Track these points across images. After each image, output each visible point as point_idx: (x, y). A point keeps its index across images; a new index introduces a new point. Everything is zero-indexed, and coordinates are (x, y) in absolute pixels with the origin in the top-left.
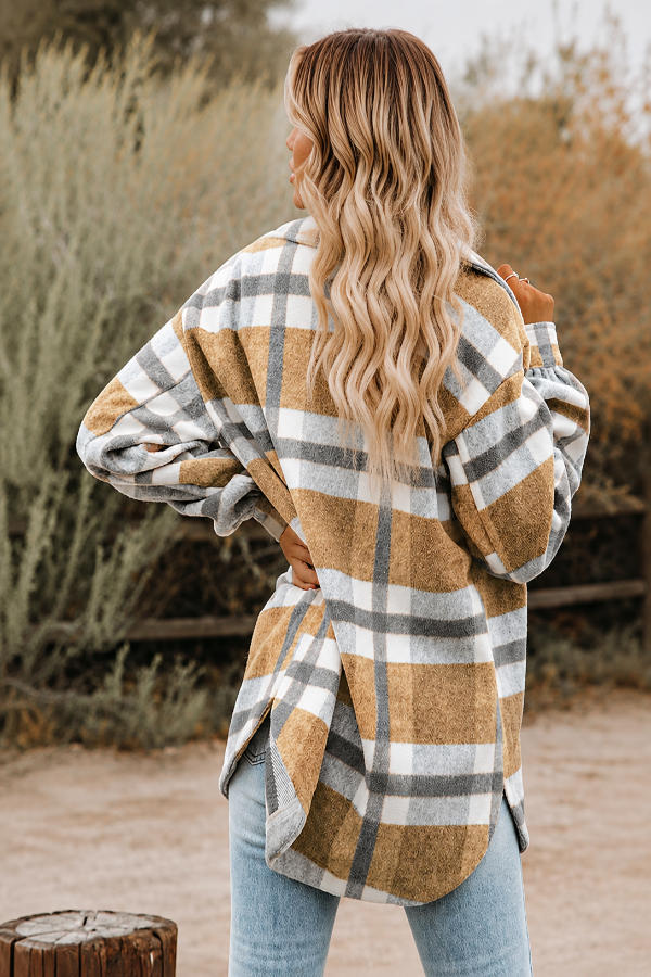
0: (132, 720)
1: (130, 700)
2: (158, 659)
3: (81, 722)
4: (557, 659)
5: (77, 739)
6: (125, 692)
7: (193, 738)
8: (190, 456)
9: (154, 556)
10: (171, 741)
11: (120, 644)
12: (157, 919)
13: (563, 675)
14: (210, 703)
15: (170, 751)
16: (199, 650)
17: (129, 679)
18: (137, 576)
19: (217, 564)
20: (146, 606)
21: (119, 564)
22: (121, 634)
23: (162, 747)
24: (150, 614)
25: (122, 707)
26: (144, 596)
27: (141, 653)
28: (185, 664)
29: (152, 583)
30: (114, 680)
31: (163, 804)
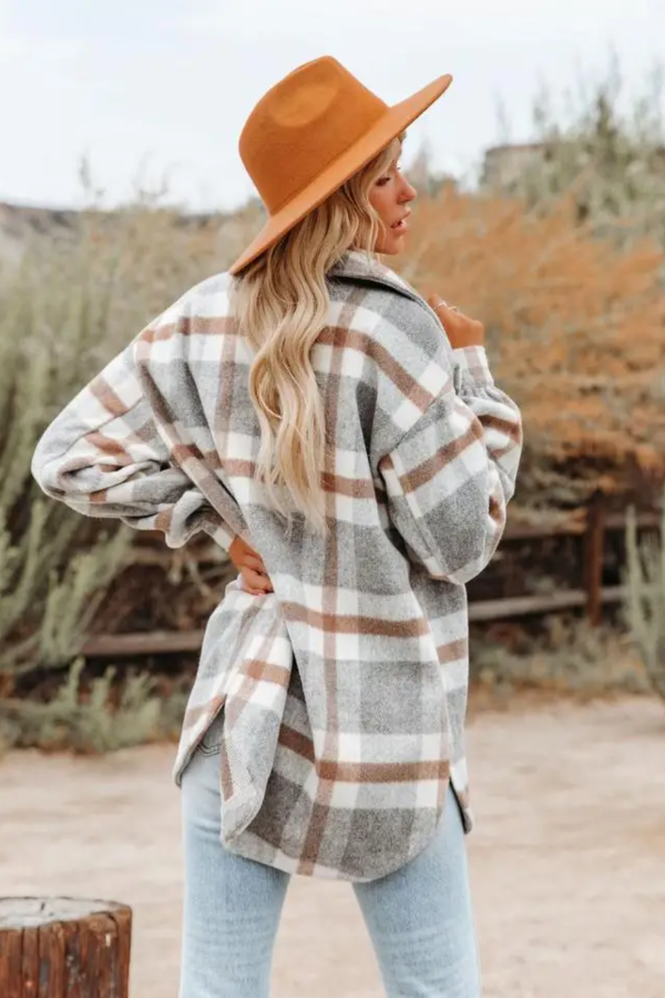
0: (86, 726)
1: (85, 709)
2: (111, 671)
3: (38, 729)
4: (493, 666)
5: (35, 745)
6: (80, 702)
7: (146, 742)
8: (143, 475)
9: (106, 579)
10: (125, 745)
11: (74, 659)
12: (113, 903)
13: (499, 679)
14: (163, 710)
15: (124, 755)
16: (151, 662)
17: (84, 689)
18: (89, 598)
19: (166, 585)
20: (99, 624)
21: (72, 586)
22: (75, 651)
23: (116, 750)
24: (104, 630)
25: (77, 715)
26: (97, 615)
27: (95, 665)
28: (138, 674)
29: (104, 605)
30: (69, 691)
31: (116, 802)
